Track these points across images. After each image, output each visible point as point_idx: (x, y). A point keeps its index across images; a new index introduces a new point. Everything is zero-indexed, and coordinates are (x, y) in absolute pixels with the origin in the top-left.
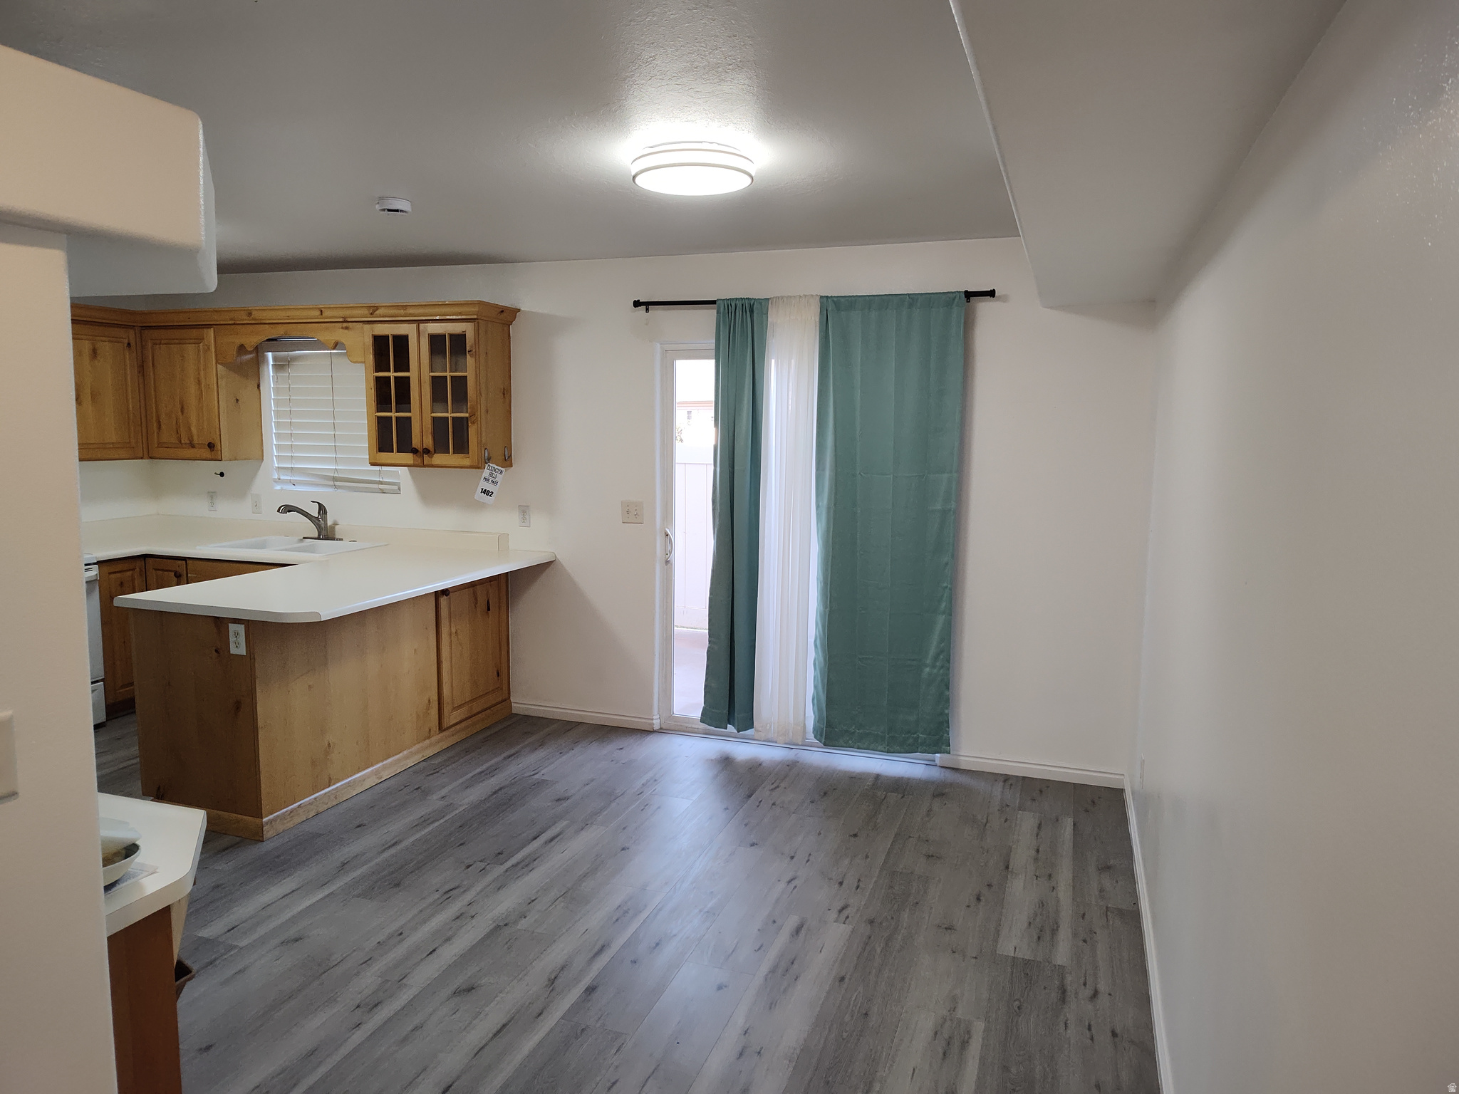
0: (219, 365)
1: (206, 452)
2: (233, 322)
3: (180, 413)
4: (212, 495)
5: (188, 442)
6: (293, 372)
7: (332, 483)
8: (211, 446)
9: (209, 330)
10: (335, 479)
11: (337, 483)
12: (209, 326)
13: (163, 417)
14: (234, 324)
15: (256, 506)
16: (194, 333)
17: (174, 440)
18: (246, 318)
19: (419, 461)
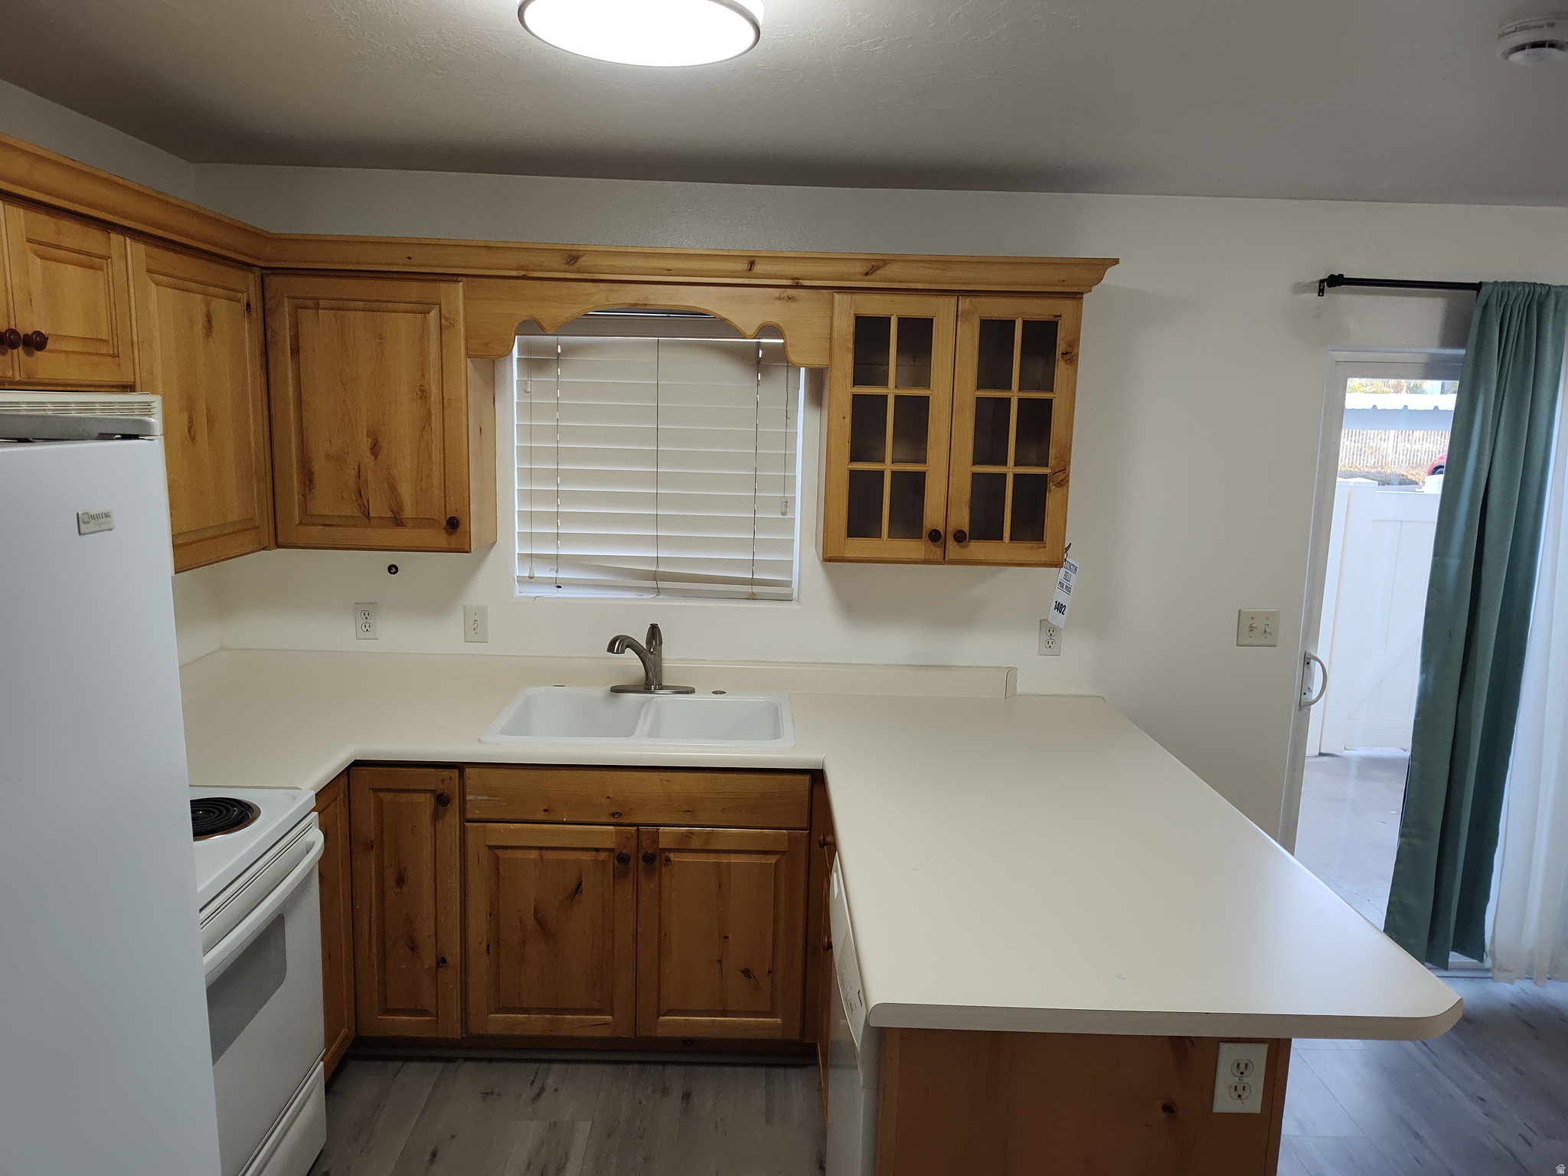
0: (468, 360)
1: (440, 538)
2: (522, 273)
3: (367, 457)
4: (366, 612)
5: (390, 514)
6: (564, 374)
7: (653, 584)
8: (453, 524)
9: (453, 285)
10: (655, 576)
11: (662, 584)
12: (453, 278)
13: (320, 466)
14: (524, 278)
15: (476, 628)
16: (414, 289)
17: (349, 509)
18: (564, 267)
19: (939, 552)
